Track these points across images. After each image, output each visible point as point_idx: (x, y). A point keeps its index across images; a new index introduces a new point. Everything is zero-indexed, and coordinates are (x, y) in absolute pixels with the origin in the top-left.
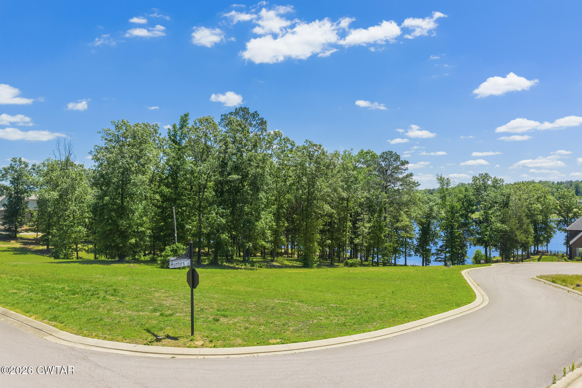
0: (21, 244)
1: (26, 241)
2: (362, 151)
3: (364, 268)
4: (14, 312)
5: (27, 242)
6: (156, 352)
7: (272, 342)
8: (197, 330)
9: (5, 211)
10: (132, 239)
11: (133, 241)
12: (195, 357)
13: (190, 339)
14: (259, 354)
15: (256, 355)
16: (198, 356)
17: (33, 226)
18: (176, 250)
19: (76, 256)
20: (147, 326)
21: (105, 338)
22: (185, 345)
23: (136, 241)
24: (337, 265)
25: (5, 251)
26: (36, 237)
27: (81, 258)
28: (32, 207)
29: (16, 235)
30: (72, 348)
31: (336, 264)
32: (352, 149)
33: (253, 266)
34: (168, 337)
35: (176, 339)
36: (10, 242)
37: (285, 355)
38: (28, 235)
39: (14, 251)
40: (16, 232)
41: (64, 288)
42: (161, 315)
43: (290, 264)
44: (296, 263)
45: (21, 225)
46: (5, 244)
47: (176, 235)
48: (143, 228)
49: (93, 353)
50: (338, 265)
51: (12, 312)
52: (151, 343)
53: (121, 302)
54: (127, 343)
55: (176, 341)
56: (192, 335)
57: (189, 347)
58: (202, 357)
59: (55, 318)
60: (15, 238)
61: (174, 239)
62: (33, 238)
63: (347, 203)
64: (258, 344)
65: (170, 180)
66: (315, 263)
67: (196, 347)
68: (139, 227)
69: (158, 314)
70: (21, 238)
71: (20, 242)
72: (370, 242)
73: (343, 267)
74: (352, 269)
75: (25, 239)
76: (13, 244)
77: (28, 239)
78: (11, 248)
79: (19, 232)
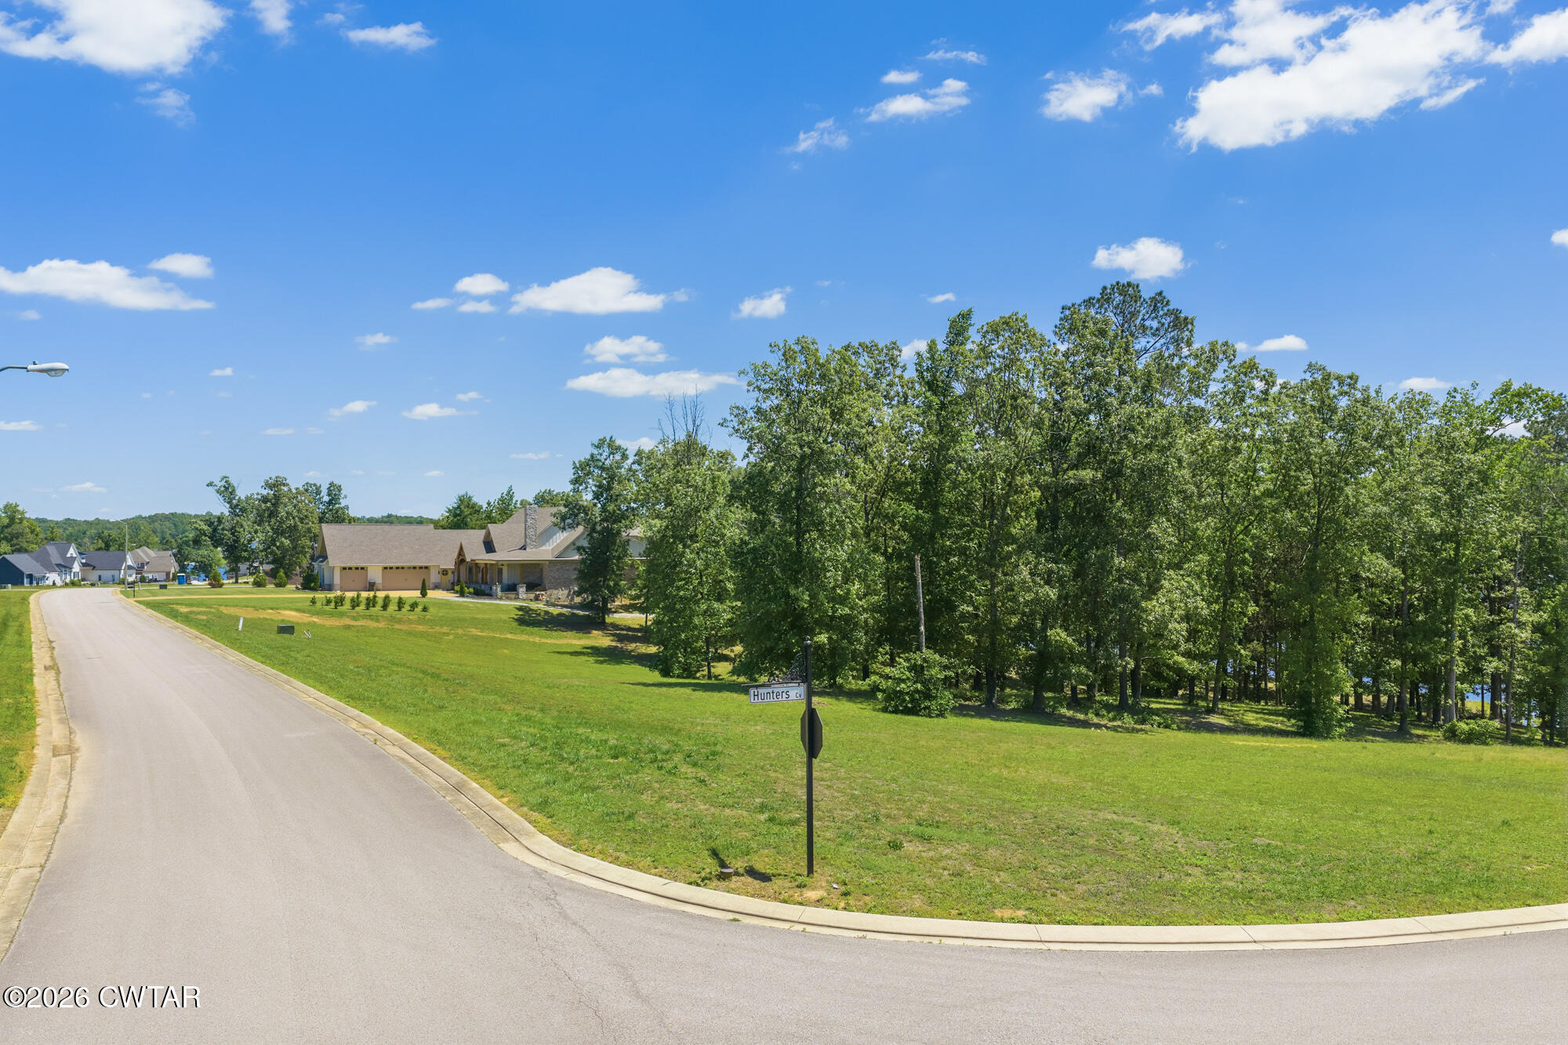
0: (612, 638)
1: (625, 632)
2: (1506, 389)
3: (1517, 748)
4: (477, 786)
5: (626, 634)
6: (704, 903)
7: (999, 915)
8: (832, 865)
9: (583, 561)
10: (820, 633)
11: (823, 638)
12: (786, 926)
13: (797, 883)
14: (945, 941)
15: (936, 941)
16: (793, 924)
17: (638, 597)
18: (921, 667)
19: (706, 673)
20: (719, 844)
21: (617, 858)
22: (777, 897)
23: (830, 639)
24: (1419, 736)
25: (577, 653)
26: (644, 624)
27: (716, 677)
28: (636, 555)
29: (604, 618)
30: (539, 874)
31: (1419, 732)
32: (1474, 386)
33: (1143, 722)
34: (752, 872)
35: (765, 878)
36: (590, 633)
37: (1013, 951)
38: (629, 619)
39: (596, 654)
40: (606, 611)
41: (606, 741)
42: (771, 820)
43: (1263, 724)
44: (1282, 722)
45: (616, 591)
46: (580, 639)
47: (922, 628)
48: (846, 609)
49: (574, 888)
50: (1425, 737)
51: (475, 785)
52: (704, 881)
53: (704, 781)
54: (656, 875)
55: (763, 884)
56: (808, 874)
57: (785, 902)
58: (800, 927)
59: (543, 806)
60: (601, 625)
61: (917, 639)
62: (638, 627)
63: (1457, 550)
64: (960, 914)
65: (918, 486)
66: (1341, 726)
67: (801, 904)
68: (838, 606)
69: (763, 817)
70: (615, 626)
71: (613, 635)
72: (1540, 672)
73: (1438, 742)
74: (1471, 751)
75: (623, 629)
76: (596, 638)
77: (629, 629)
78: (592, 648)
79: (610, 611)
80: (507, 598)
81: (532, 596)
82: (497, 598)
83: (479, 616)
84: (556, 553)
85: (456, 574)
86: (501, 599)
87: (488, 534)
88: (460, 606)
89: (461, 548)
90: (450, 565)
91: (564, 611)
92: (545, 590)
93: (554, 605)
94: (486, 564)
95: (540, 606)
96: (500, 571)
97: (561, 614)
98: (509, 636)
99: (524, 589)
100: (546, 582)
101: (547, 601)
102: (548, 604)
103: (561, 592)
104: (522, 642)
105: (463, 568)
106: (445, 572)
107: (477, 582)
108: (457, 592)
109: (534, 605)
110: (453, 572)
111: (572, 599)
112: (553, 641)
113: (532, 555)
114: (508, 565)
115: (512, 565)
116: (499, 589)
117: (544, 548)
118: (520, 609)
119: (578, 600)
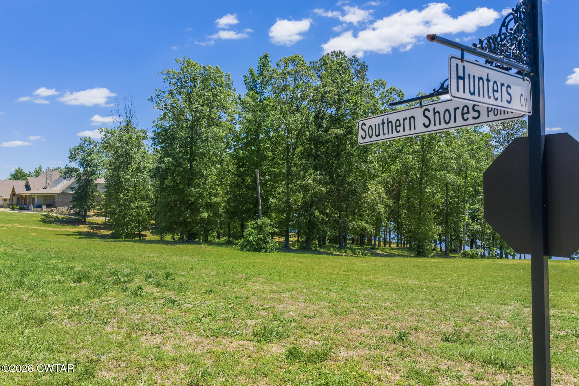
1: (95, 225)
5: (98, 227)
9: (75, 194)
10: (204, 212)
11: (205, 215)
17: (102, 209)
18: (261, 227)
23: (209, 215)
25: (70, 235)
26: (104, 222)
28: (100, 191)
29: (85, 219)
36: (78, 226)
38: (98, 220)
39: (79, 235)
40: (85, 216)
45: (89, 209)
47: (260, 207)
60: (84, 222)
61: (257, 213)
62: (102, 223)
68: (212, 198)
70: (91, 223)
71: (89, 227)
73: (459, 259)
76: (81, 228)
77: (98, 224)
78: (78, 232)
79: (88, 216)
80: (37, 211)
81: (49, 210)
82: (31, 211)
83: (22, 219)
84: (62, 190)
85: (11, 200)
86: (33, 211)
87: (27, 182)
88: (11, 214)
89: (13, 189)
90: (8, 196)
91: (66, 216)
92: (56, 207)
93: (60, 214)
94: (26, 196)
95: (54, 214)
96: (34, 199)
97: (63, 218)
98: (36, 227)
99: (45, 207)
100: (57, 204)
101: (57, 212)
102: (57, 213)
103: (64, 208)
104: (42, 230)
105: (14, 198)
106: (5, 200)
107: (21, 204)
108: (11, 209)
109: (50, 214)
110: (9, 200)
111: (70, 211)
112: (59, 230)
113: (49, 191)
114: (37, 196)
115: (39, 196)
116: (32, 207)
117: (55, 188)
118: (44, 215)
119: (72, 211)
